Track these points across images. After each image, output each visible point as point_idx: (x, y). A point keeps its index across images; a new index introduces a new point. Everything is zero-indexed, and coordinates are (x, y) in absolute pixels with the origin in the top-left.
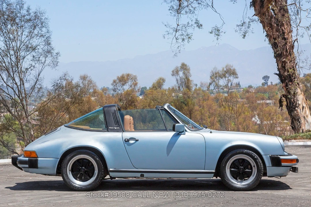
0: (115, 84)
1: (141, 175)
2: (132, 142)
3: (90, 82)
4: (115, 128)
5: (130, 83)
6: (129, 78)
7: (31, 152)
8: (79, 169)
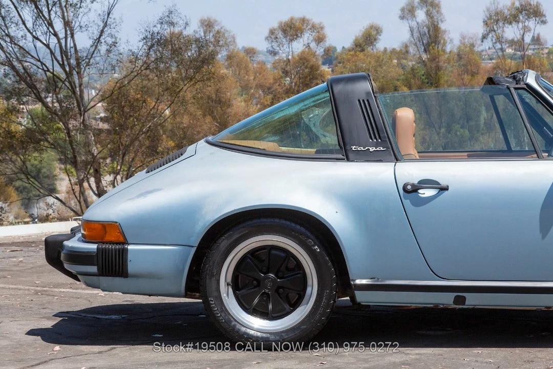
0: (273, 38)
1: (456, 297)
2: (426, 193)
3: (221, 34)
4: (372, 149)
5: (306, 37)
6: (305, 26)
7: (106, 226)
8: (259, 281)
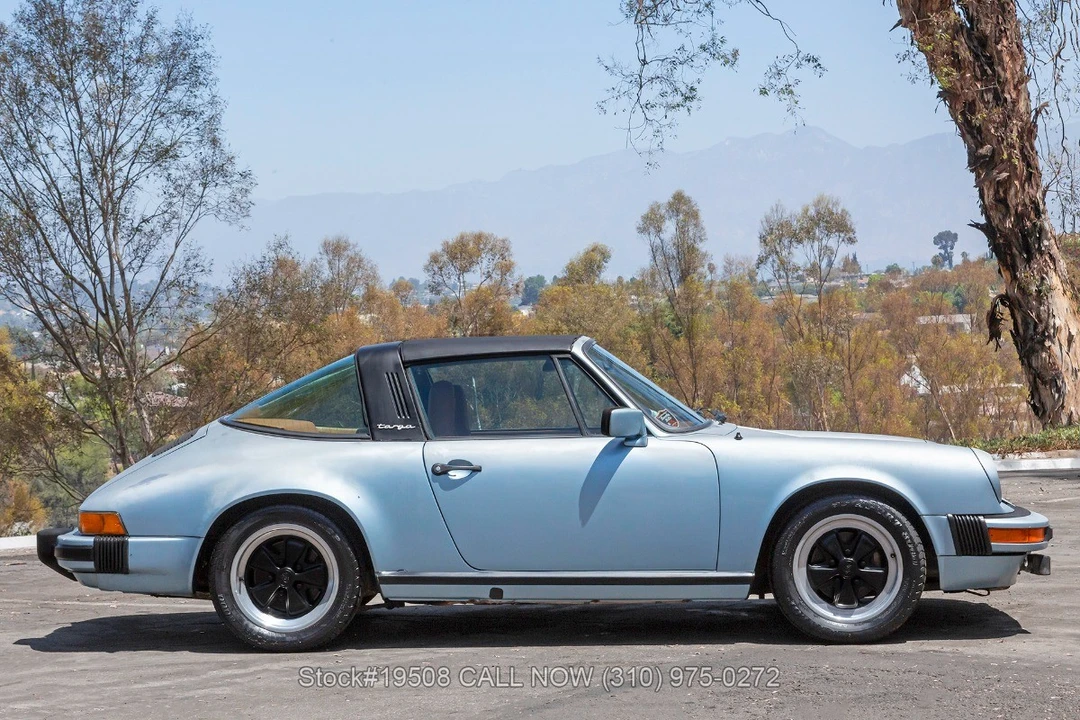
0: (436, 269)
1: (493, 591)
2: (457, 475)
3: (356, 262)
4: (400, 427)
5: (485, 263)
6: (482, 246)
7: (103, 516)
8: (274, 575)
